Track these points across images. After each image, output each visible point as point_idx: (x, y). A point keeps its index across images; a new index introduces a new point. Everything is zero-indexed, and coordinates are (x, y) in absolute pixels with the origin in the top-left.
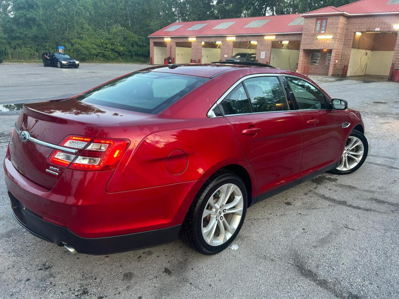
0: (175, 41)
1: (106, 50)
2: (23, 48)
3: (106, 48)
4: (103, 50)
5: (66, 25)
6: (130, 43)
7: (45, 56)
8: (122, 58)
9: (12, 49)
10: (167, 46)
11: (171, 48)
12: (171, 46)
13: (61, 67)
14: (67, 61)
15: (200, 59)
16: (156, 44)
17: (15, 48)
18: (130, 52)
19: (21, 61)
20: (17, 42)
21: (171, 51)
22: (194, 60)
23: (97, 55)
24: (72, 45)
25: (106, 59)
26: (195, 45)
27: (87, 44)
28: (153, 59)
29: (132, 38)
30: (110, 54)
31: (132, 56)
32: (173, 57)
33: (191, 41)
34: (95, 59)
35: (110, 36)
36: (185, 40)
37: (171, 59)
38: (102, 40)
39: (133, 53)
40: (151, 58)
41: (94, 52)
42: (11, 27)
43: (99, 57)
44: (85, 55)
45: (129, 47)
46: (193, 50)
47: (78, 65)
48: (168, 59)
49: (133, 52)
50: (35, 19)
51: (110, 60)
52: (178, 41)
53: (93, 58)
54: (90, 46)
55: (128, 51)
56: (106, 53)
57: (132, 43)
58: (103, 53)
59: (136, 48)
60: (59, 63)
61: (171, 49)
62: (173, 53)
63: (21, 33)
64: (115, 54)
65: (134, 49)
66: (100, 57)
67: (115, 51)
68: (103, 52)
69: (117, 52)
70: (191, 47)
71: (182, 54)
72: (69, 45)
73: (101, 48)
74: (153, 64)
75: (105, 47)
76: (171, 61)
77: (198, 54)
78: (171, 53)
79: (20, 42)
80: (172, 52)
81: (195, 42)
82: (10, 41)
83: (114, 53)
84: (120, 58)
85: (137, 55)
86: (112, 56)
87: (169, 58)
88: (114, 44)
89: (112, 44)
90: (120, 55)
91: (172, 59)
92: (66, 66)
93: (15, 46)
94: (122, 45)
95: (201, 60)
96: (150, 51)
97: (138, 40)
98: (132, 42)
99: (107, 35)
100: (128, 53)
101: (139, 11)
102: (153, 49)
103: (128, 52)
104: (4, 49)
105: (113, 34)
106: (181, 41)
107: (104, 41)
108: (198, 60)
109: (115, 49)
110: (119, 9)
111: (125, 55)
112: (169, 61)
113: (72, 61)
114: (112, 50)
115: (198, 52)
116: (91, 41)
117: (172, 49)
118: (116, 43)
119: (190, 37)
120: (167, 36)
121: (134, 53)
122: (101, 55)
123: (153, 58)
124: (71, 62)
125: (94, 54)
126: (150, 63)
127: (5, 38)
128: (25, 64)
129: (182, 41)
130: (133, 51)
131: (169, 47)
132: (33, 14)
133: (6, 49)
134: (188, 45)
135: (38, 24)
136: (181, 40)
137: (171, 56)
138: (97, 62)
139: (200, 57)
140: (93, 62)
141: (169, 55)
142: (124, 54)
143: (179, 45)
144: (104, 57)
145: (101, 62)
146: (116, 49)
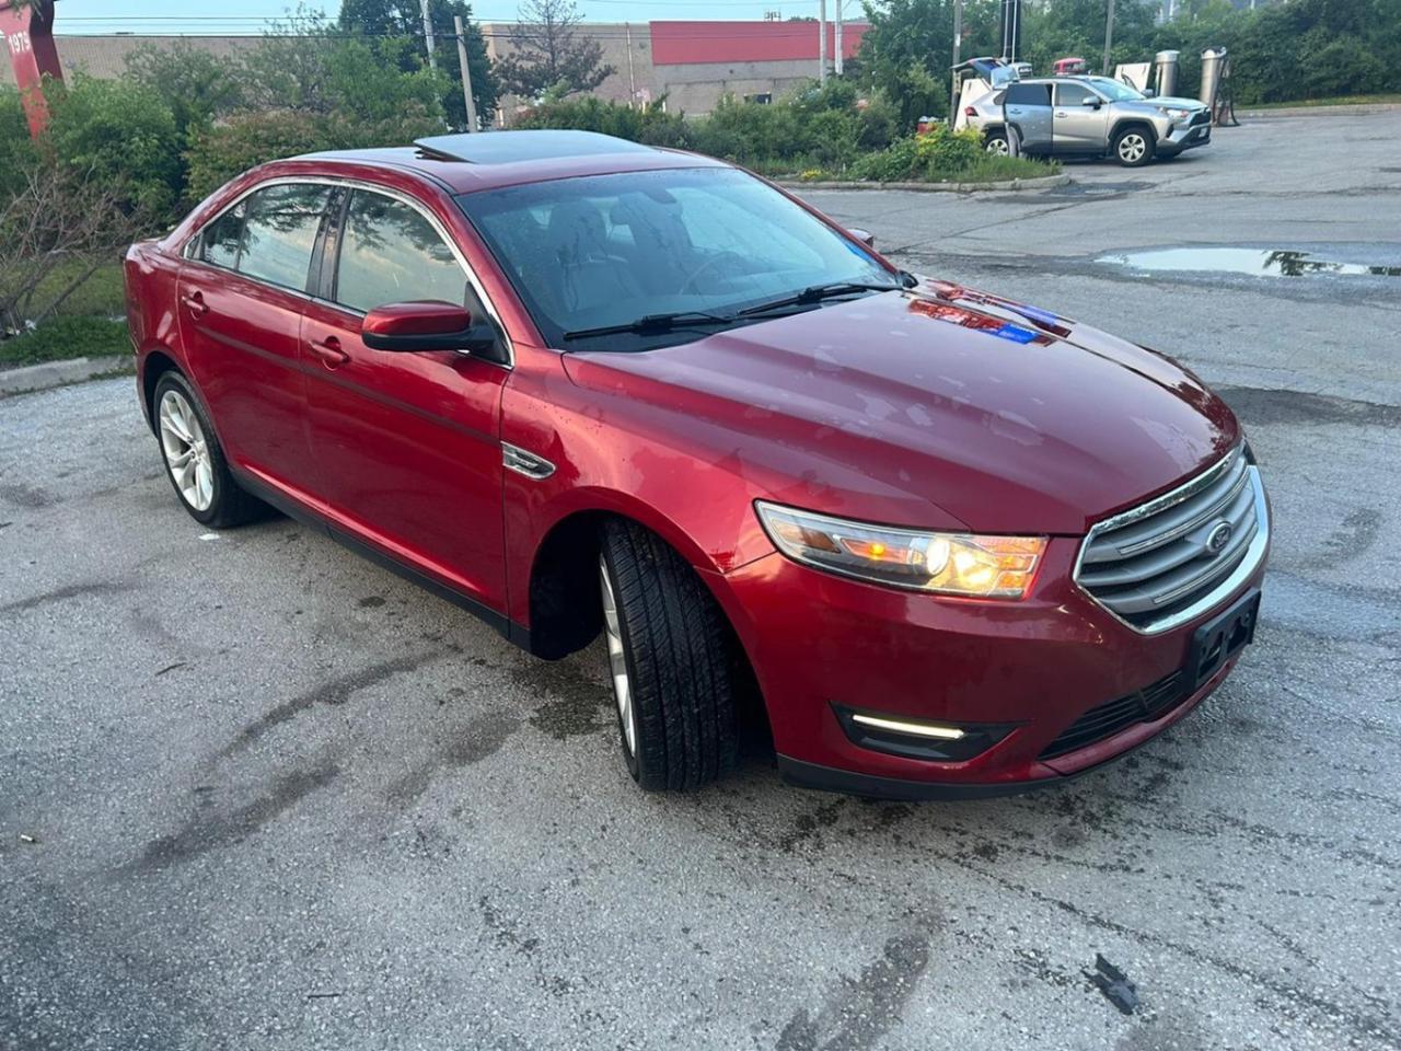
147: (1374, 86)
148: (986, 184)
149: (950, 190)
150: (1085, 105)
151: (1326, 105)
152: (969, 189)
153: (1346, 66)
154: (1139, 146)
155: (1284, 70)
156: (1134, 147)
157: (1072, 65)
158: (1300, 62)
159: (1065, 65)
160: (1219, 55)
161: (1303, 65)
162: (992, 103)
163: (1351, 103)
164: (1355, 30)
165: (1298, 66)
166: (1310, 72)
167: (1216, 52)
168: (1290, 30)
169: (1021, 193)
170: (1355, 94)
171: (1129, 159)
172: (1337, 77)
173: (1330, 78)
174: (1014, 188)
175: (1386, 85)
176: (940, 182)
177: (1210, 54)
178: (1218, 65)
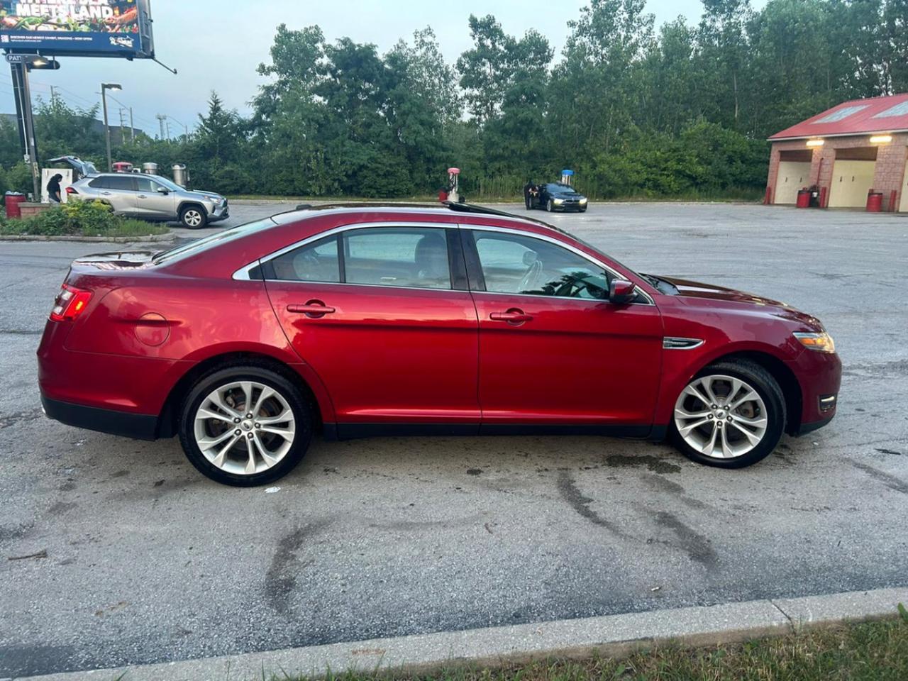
0: (835, 147)
1: (664, 174)
2: (506, 176)
3: (665, 169)
4: (656, 175)
5: (587, 128)
6: (725, 156)
7: (530, 190)
8: (700, 191)
9: (487, 178)
10: (813, 160)
11: (821, 164)
12: (822, 159)
13: (553, 211)
14: (563, 199)
15: (897, 189)
16: (786, 156)
17: (492, 177)
18: (720, 175)
19: (496, 199)
20: (498, 166)
21: (819, 172)
22: (880, 192)
23: (642, 186)
24: (594, 166)
25: (662, 192)
26: (887, 154)
27: (623, 163)
28: (773, 192)
29: (733, 144)
30: (671, 182)
31: (724, 186)
32: (823, 186)
33: (875, 145)
34: (635, 193)
35: (679, 144)
36: (860, 143)
37: (818, 191)
38: (658, 153)
39: (728, 179)
40: (770, 189)
41: (634, 177)
42: (490, 139)
43: (645, 190)
44: (615, 185)
45: (720, 165)
46: (880, 168)
47: (585, 206)
48: (808, 192)
49: (728, 176)
50: (532, 120)
51: (670, 193)
52: (841, 147)
53: (632, 190)
54: (628, 167)
55: (717, 174)
56: (663, 180)
57: (730, 157)
58: (655, 181)
59: (738, 166)
60: (549, 202)
61: (820, 168)
62: (824, 176)
63: (505, 148)
64: (683, 181)
65: (734, 169)
66: (649, 188)
67: (684, 176)
68: (655, 177)
69: (690, 177)
70: (875, 160)
71: (853, 177)
72: (588, 167)
73: (654, 169)
74: (771, 202)
75: (663, 166)
76: (818, 195)
77: (892, 177)
78: (819, 175)
79: (501, 164)
80: (822, 174)
81: (890, 146)
82: (487, 163)
83: (682, 179)
84: (694, 190)
85: (737, 182)
86: (675, 186)
87: (814, 188)
88: (683, 161)
89: (679, 161)
90: (697, 184)
91: (821, 189)
92: (561, 207)
93: (493, 173)
94: (703, 161)
95: (900, 194)
96: (770, 173)
97: (748, 147)
98: (731, 153)
99: (671, 142)
100: (714, 179)
101: (760, 83)
102: (778, 167)
103: (715, 176)
104: (474, 178)
105: (685, 137)
106: (851, 147)
107: (663, 155)
108: (890, 191)
109: (684, 171)
110: (711, 83)
111: (706, 184)
112: (812, 195)
113: (573, 199)
114: (679, 173)
115: (894, 173)
116: (634, 157)
117: (823, 166)
118: (687, 157)
119: (875, 135)
120: (813, 137)
121: (731, 179)
122: (650, 184)
123: (775, 188)
124: (571, 201)
125: (636, 184)
126: (763, 201)
127: (479, 159)
128: (501, 205)
129: (854, 147)
130: (730, 174)
131: (818, 161)
132: (530, 112)
133: (477, 177)
134: (869, 154)
135: (538, 129)
136: (851, 144)
137: (818, 183)
138: (640, 199)
139: (898, 185)
140: (631, 199)
141: (814, 182)
142: (706, 182)
143: (843, 155)
144: (656, 189)
145: (649, 199)
146: (687, 171)
147: (252, 190)
148: (135, 238)
149: (108, 242)
150: (159, 192)
151: (234, 199)
152: (122, 241)
153: (237, 179)
154: (197, 217)
155: (204, 179)
156: (194, 218)
157: (126, 166)
158: (212, 175)
159: (122, 166)
160: (183, 168)
161: (214, 177)
162: (88, 186)
163: (247, 199)
164: (234, 161)
165: (210, 177)
166: (218, 181)
167: (181, 166)
168: (201, 158)
169: (159, 243)
170: (242, 194)
171: (192, 224)
172: (233, 184)
173: (229, 185)
174: (152, 241)
175: (257, 190)
176: (96, 236)
177: (177, 167)
178: (183, 174)
